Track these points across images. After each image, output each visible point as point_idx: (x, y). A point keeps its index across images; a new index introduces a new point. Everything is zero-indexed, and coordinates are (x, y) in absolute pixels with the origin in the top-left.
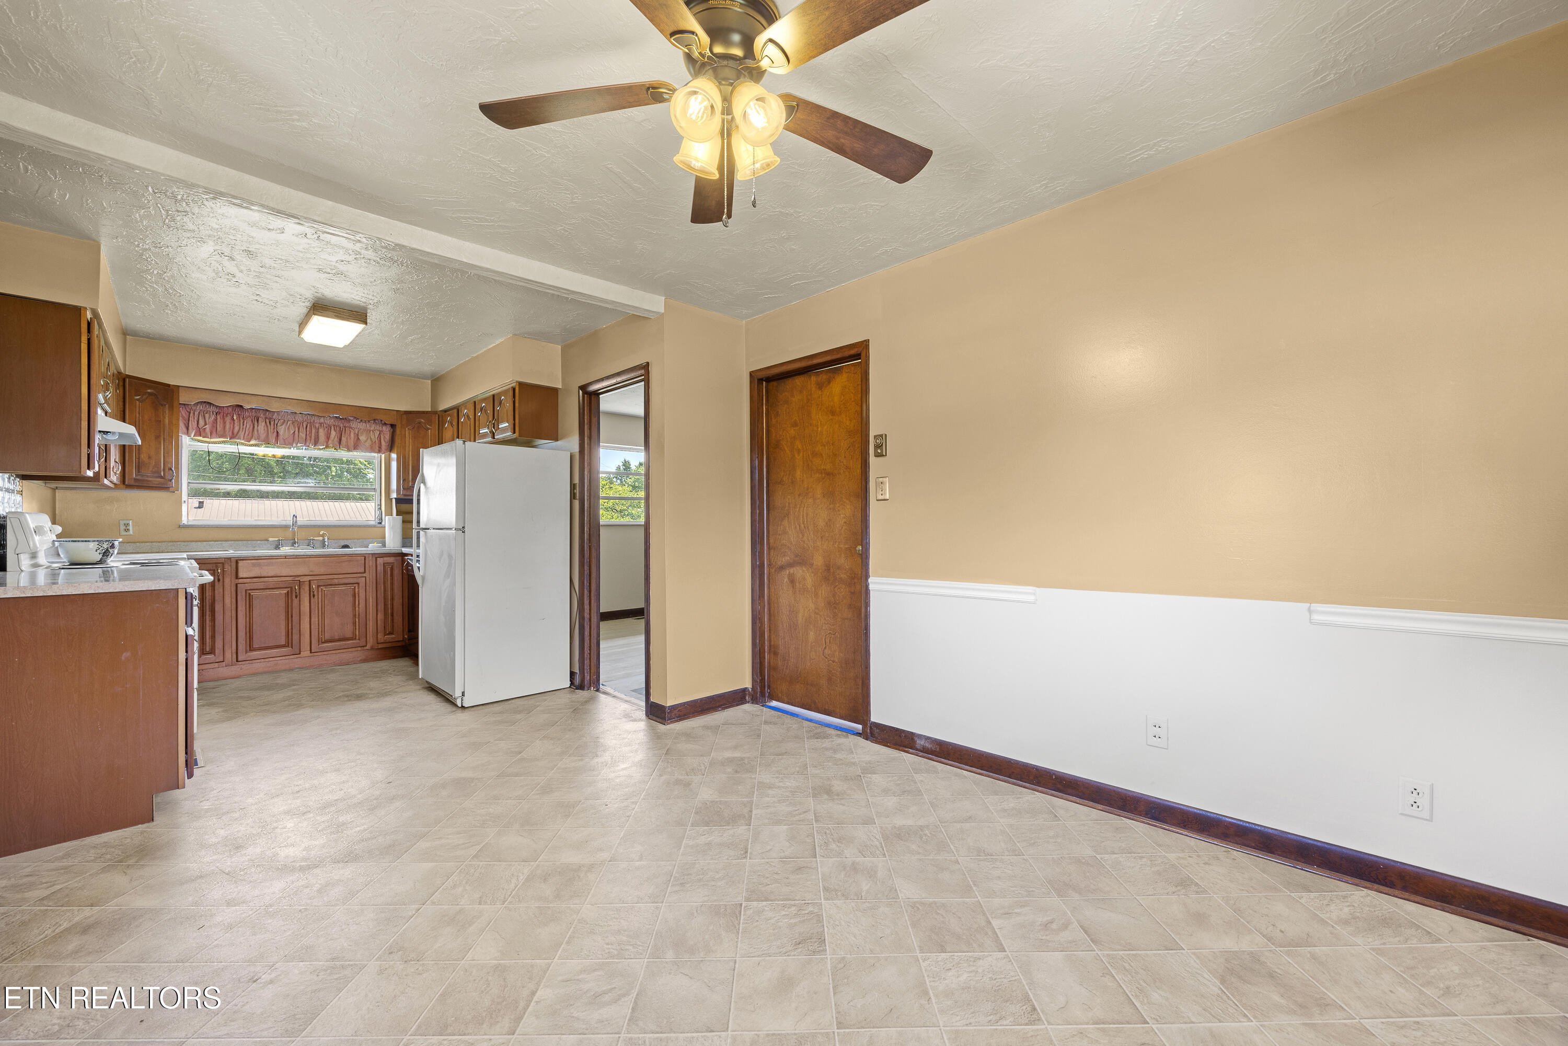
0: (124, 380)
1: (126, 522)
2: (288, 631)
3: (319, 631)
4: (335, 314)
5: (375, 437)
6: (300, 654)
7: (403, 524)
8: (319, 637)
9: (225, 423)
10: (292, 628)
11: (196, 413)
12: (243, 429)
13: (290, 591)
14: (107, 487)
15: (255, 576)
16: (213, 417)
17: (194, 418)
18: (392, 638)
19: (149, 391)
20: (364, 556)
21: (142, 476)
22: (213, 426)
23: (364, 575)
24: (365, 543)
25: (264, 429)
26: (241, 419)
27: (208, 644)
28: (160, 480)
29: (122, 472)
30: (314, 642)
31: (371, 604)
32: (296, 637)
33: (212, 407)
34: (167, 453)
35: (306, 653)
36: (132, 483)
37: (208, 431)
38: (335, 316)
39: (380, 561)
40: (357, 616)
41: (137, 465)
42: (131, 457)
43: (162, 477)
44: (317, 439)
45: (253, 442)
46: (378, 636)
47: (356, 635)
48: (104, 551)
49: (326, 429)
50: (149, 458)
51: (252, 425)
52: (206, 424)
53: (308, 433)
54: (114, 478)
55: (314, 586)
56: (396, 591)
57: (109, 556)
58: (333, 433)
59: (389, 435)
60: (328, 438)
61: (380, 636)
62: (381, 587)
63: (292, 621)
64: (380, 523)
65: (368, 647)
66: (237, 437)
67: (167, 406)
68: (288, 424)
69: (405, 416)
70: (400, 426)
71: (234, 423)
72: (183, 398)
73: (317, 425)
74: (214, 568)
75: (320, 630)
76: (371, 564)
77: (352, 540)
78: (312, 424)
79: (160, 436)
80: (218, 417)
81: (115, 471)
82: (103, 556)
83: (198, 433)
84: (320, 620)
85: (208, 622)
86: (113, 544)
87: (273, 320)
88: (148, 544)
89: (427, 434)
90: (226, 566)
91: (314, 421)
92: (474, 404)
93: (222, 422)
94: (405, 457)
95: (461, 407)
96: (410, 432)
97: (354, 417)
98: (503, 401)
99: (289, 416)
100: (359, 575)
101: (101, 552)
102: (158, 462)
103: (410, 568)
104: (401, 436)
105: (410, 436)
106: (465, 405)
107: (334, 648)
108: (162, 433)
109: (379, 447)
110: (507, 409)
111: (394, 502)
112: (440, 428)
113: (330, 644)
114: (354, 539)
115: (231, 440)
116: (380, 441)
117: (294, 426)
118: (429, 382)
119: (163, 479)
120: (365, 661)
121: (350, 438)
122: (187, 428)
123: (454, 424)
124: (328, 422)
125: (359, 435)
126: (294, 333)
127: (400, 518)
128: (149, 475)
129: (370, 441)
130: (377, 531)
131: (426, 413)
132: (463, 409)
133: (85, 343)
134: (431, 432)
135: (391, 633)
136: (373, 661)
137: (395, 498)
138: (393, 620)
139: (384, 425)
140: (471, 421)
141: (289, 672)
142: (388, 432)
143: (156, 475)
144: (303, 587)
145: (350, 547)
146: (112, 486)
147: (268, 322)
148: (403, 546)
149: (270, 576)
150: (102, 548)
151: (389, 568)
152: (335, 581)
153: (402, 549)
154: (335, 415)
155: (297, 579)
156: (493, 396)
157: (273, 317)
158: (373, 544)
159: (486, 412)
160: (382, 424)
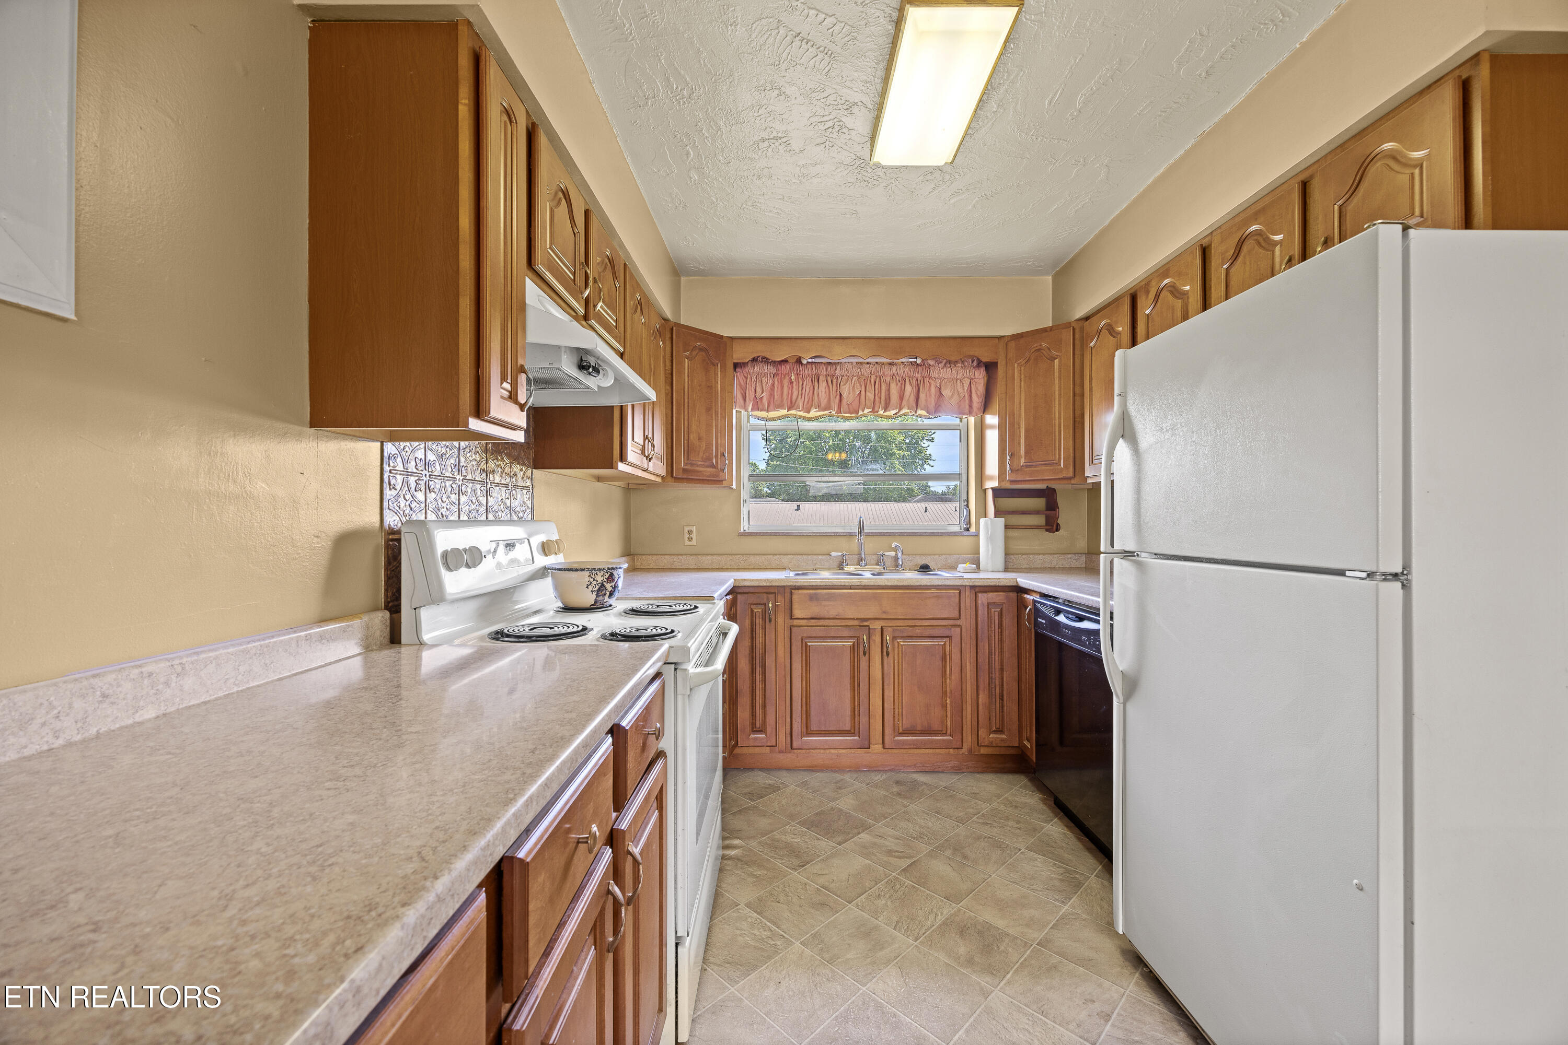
0: (672, 329)
1: (690, 528)
2: (854, 708)
3: (894, 714)
5: (964, 389)
6: (869, 747)
7: (1006, 532)
8: (894, 725)
9: (782, 387)
10: (859, 705)
11: (753, 378)
12: (802, 394)
13: (856, 643)
15: (814, 616)
16: (771, 382)
17: (751, 386)
18: (1002, 740)
19: (698, 344)
20: (959, 589)
21: (692, 465)
22: (770, 394)
23: (958, 622)
24: (949, 561)
25: (826, 393)
26: (800, 380)
27: (758, 718)
28: (711, 469)
29: (670, 459)
30: (888, 731)
31: (969, 674)
32: (864, 720)
33: (768, 365)
34: (720, 433)
35: (877, 747)
36: (681, 475)
37: (765, 401)
39: (983, 598)
40: (948, 694)
41: (686, 449)
42: (679, 440)
43: (713, 466)
44: (888, 401)
45: (814, 413)
46: (980, 733)
47: (947, 725)
49: (899, 384)
50: (700, 439)
51: (812, 387)
52: (763, 392)
53: (877, 392)
54: (644, 463)
55: (888, 638)
56: (1006, 655)
57: (610, 595)
58: (908, 388)
59: (982, 384)
60: (901, 398)
61: (983, 733)
62: (984, 646)
63: (859, 693)
64: (967, 530)
65: (965, 751)
66: (795, 407)
67: (719, 365)
68: (853, 382)
69: (1012, 344)
70: (1004, 362)
71: (792, 387)
72: (739, 356)
73: (888, 379)
74: (765, 601)
75: (896, 712)
76: (968, 604)
77: (932, 557)
78: (881, 377)
79: (711, 408)
80: (776, 380)
81: (646, 454)
82: (597, 596)
83: (756, 407)
84: (897, 695)
85: (758, 683)
86: (611, 575)
87: (830, 130)
88: (709, 557)
89: (1052, 367)
90: (779, 598)
91: (884, 373)
92: (1205, 252)
93: (779, 388)
94: (1014, 415)
95: (1145, 285)
96: (1023, 368)
97: (936, 359)
98: (1393, 156)
99: (854, 369)
100: (951, 622)
101: (594, 590)
102: (709, 445)
103: (1044, 621)
104: (1006, 381)
105: (1023, 376)
106: (1164, 271)
107: (917, 746)
108: (714, 403)
109: (971, 406)
110: (1417, 171)
111: (990, 494)
112: (1077, 352)
113: (910, 738)
114: (935, 555)
115: (790, 412)
116: (971, 396)
117: (860, 383)
118: (1050, 278)
119: (714, 470)
120: (958, 770)
121: (930, 395)
122: (745, 401)
123: (1120, 329)
124: (901, 372)
125: (942, 387)
126: (864, 174)
127: (1001, 521)
128: (700, 463)
129: (956, 396)
130: (965, 542)
131: (1051, 330)
132: (1153, 283)
133: (465, 105)
134: (1060, 362)
135: (999, 731)
136: (970, 772)
137: (992, 488)
138: (1002, 707)
139: (978, 366)
140: (1188, 298)
141: (855, 775)
142: (981, 377)
143: (707, 464)
144: (873, 637)
145: (932, 571)
146: (659, 480)
147: (824, 145)
148: (1006, 569)
149: (831, 617)
150: (595, 582)
151: (996, 613)
152: (918, 631)
153: (1018, 579)
154: (911, 360)
155: (865, 624)
156: (1305, 187)
157: (831, 117)
158: (961, 567)
159: (1263, 244)
160: (975, 364)
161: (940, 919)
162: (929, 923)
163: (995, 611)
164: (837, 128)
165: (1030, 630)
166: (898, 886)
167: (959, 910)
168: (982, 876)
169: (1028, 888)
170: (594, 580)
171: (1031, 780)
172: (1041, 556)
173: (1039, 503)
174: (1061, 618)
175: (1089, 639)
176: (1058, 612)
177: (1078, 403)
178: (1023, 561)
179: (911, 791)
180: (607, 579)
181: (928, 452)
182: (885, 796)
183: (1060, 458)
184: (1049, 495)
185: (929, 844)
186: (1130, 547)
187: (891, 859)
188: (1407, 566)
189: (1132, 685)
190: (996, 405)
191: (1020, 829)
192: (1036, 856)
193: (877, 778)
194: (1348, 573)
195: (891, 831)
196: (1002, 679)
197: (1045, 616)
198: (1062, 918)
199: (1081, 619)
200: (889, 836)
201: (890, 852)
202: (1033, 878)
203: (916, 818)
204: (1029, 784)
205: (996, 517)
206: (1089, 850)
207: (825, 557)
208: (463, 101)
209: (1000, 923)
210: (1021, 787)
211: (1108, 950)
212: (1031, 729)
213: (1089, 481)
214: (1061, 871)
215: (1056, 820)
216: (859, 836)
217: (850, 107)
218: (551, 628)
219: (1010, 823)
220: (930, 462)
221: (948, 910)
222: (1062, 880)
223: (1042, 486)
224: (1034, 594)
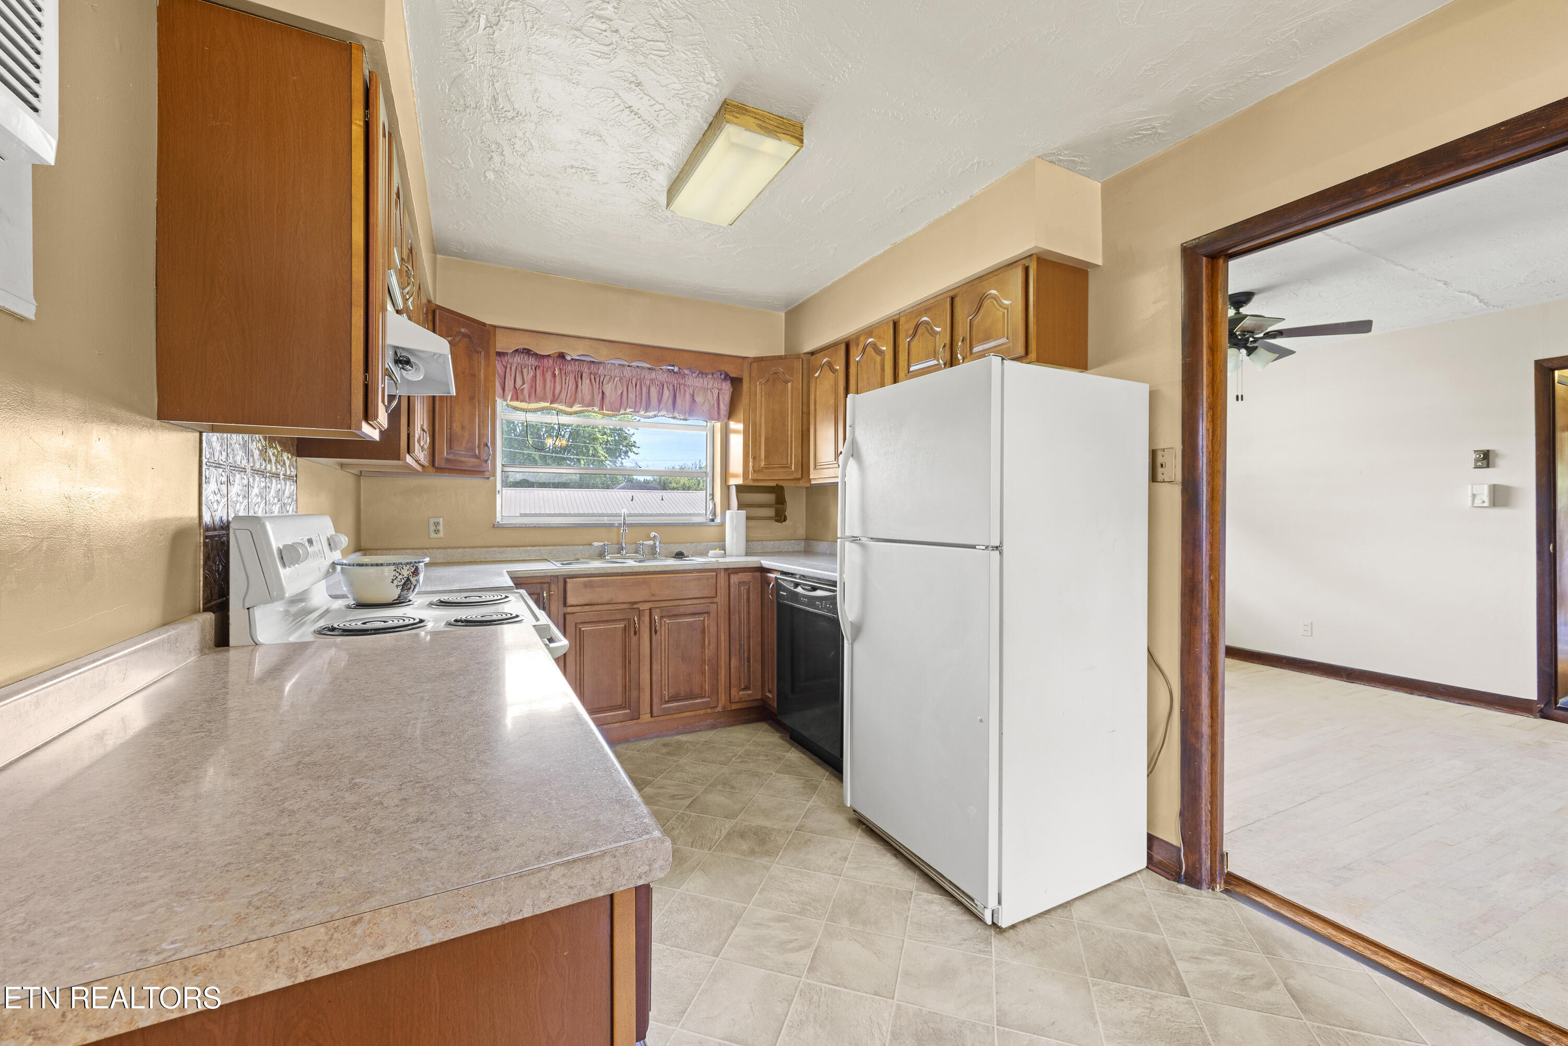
0: (434, 312)
1: (436, 520)
2: (626, 684)
3: (661, 684)
4: (757, 121)
5: (713, 398)
6: (639, 718)
7: (747, 522)
8: (661, 695)
9: (545, 381)
10: (630, 681)
11: (513, 368)
12: (565, 389)
13: (627, 624)
14: (411, 471)
15: (587, 603)
16: (532, 373)
17: (511, 375)
18: (749, 695)
19: (463, 330)
20: (716, 571)
21: (455, 454)
22: (532, 386)
23: (715, 600)
24: (699, 548)
25: (589, 389)
26: (563, 375)
28: (474, 460)
29: (431, 447)
30: (656, 700)
31: (723, 646)
32: (634, 694)
33: (530, 358)
34: (483, 423)
35: (646, 717)
36: (443, 465)
37: (526, 392)
38: (760, 126)
39: (735, 579)
40: (706, 662)
41: (448, 438)
42: (441, 428)
43: (476, 457)
44: (648, 403)
45: (576, 408)
46: (732, 692)
47: (705, 688)
48: (403, 581)
49: (658, 388)
50: (463, 428)
51: (574, 383)
52: (524, 383)
53: (638, 393)
54: (421, 454)
55: (656, 618)
56: (752, 624)
57: (411, 589)
58: (666, 393)
59: (728, 395)
60: (660, 401)
61: (734, 692)
62: (735, 618)
63: (630, 669)
64: (713, 520)
65: (719, 709)
66: (559, 401)
67: (483, 353)
68: (615, 381)
69: (755, 365)
70: (748, 379)
71: (555, 381)
72: (502, 343)
73: (648, 383)
74: (539, 591)
75: (663, 683)
76: (722, 584)
77: (684, 545)
78: (641, 380)
79: (475, 396)
80: (538, 373)
81: (422, 445)
82: (402, 590)
83: (515, 397)
84: (663, 668)
86: (417, 569)
87: (635, 175)
88: (460, 550)
89: (785, 388)
90: (553, 587)
91: (644, 377)
92: (895, 324)
93: (541, 380)
94: (756, 424)
95: (857, 337)
96: (763, 387)
97: (690, 369)
98: (994, 298)
99: (616, 370)
100: (709, 600)
101: (399, 584)
102: (472, 435)
103: (785, 594)
104: (750, 395)
105: (763, 393)
106: (869, 331)
107: (680, 710)
108: (477, 392)
109: (719, 413)
110: (1006, 311)
111: (733, 491)
112: (805, 379)
113: (675, 704)
114: (687, 543)
115: (552, 405)
116: (718, 404)
117: (622, 384)
118: (783, 315)
119: (477, 460)
120: (713, 727)
121: (685, 401)
122: (504, 390)
123: (838, 367)
124: (660, 377)
125: (695, 395)
126: (654, 212)
127: (743, 513)
128: (462, 453)
129: (707, 404)
130: (712, 531)
131: (785, 358)
132: (862, 339)
133: (360, 126)
134: (792, 385)
135: (747, 688)
136: (723, 727)
137: (735, 485)
138: (749, 667)
139: (725, 379)
140: (885, 355)
141: (625, 746)
142: (727, 389)
143: (470, 453)
144: (642, 618)
145: (686, 557)
146: (419, 468)
147: (626, 184)
148: (747, 554)
149: (605, 602)
150: (401, 577)
151: (745, 590)
152: (682, 610)
153: (762, 561)
154: (669, 368)
155: (636, 606)
156: (952, 299)
157: (639, 167)
158: (711, 553)
159: (930, 331)
160: (723, 377)
161: (724, 832)
162: (717, 837)
163: (743, 589)
164: (641, 176)
165: (772, 602)
166: (686, 819)
167: (737, 823)
168: (748, 797)
169: (782, 798)
170: (400, 574)
171: (770, 725)
172: (772, 543)
173: (770, 498)
174: (799, 590)
175: (822, 603)
176: (797, 585)
177: (805, 419)
178: (758, 546)
179: (679, 749)
180: (413, 573)
181: (632, 439)
182: (657, 757)
183: (791, 463)
184: (778, 492)
185: (702, 784)
186: (857, 533)
187: (676, 802)
188: (1001, 543)
189: (858, 629)
190: (740, 414)
191: (769, 760)
192: (784, 775)
193: (646, 745)
194: (977, 547)
195: (668, 782)
196: (749, 645)
197: (785, 589)
198: (808, 810)
199: (814, 589)
200: (669, 785)
201: (673, 797)
202: (784, 790)
203: (687, 768)
204: (769, 728)
205: (738, 509)
206: (819, 764)
207: (585, 547)
208: (358, 122)
209: (768, 824)
210: (763, 731)
211: (840, 821)
212: (773, 683)
213: (813, 482)
214: (802, 781)
215: (793, 749)
216: (643, 791)
217: (656, 165)
218: (385, 622)
219: (761, 758)
220: (634, 449)
221: (728, 825)
222: (804, 787)
223: (773, 484)
224: (776, 573)
